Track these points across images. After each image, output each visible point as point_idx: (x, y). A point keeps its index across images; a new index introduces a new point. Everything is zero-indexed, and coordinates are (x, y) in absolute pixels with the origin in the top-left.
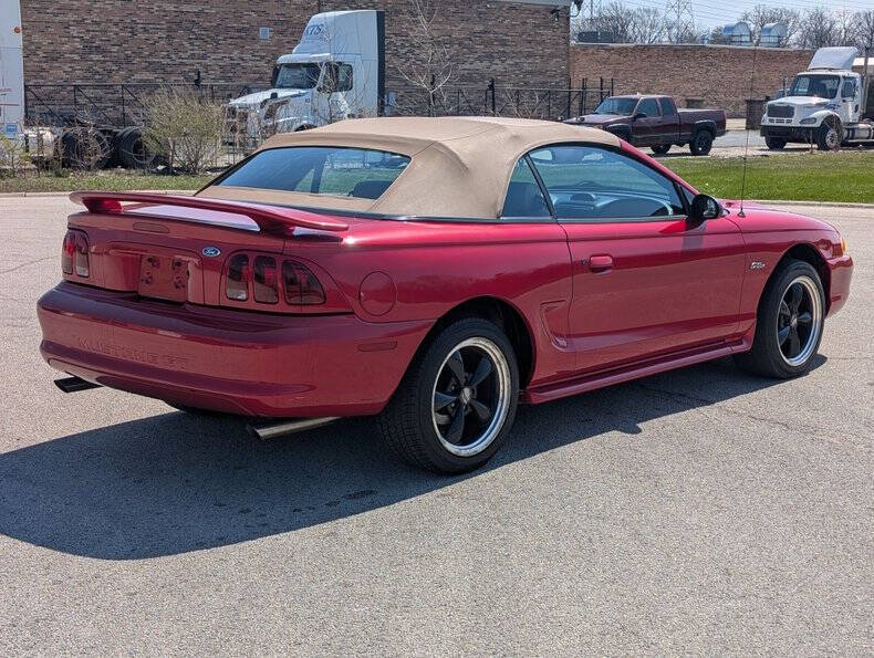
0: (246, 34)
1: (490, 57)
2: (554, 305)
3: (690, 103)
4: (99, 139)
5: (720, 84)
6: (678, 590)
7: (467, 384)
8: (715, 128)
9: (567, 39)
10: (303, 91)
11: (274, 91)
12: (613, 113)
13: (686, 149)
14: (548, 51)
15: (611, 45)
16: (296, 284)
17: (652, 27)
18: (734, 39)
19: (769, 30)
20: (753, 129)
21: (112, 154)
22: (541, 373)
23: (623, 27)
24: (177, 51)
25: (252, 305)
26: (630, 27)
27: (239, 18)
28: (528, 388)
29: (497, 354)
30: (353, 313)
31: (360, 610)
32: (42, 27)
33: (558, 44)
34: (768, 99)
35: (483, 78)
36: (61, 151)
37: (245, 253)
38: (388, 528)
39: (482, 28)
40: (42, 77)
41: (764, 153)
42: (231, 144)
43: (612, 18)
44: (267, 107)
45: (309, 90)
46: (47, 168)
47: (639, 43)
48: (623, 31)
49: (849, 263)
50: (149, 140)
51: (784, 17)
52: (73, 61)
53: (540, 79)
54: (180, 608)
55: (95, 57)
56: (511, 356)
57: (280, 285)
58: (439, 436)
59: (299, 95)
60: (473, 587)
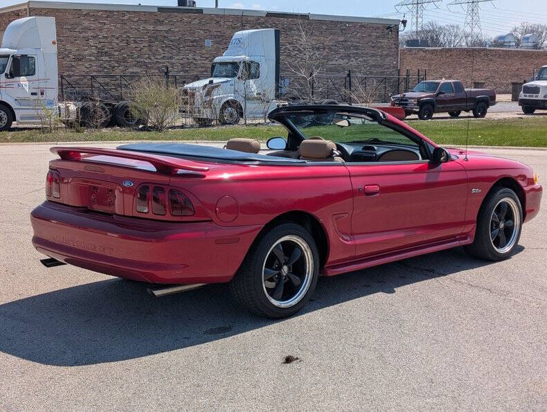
0: (197, 44)
1: (348, 56)
2: (340, 216)
3: (477, 85)
4: (103, 109)
5: (496, 72)
6: (398, 391)
7: (285, 264)
8: (489, 101)
9: (397, 46)
10: (228, 79)
11: (211, 79)
12: (423, 91)
13: (471, 114)
14: (385, 53)
15: (426, 48)
16: (178, 203)
17: (455, 36)
18: (505, 44)
19: (528, 38)
20: (516, 100)
21: (111, 118)
22: (333, 257)
23: (437, 36)
24: (154, 55)
25: (150, 216)
26: (442, 36)
27: (192, 34)
28: (325, 266)
29: (305, 245)
30: (212, 221)
31: (203, 401)
32: (72, 39)
33: (390, 48)
34: (525, 82)
35: (344, 69)
36: (80, 117)
37: (147, 184)
38: (231, 351)
39: (343, 39)
40: (72, 71)
41: (521, 116)
42: (184, 112)
43: (430, 31)
44: (206, 89)
45: (233, 79)
46: (71, 127)
47: (447, 47)
48: (437, 39)
49: (540, 189)
50: (133, 109)
51: (540, 30)
52: (91, 61)
53: (380, 70)
54: (97, 398)
55: (104, 58)
56: (314, 246)
57: (167, 203)
58: (267, 295)
59: (226, 82)
60: (274, 388)
